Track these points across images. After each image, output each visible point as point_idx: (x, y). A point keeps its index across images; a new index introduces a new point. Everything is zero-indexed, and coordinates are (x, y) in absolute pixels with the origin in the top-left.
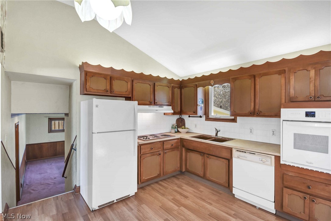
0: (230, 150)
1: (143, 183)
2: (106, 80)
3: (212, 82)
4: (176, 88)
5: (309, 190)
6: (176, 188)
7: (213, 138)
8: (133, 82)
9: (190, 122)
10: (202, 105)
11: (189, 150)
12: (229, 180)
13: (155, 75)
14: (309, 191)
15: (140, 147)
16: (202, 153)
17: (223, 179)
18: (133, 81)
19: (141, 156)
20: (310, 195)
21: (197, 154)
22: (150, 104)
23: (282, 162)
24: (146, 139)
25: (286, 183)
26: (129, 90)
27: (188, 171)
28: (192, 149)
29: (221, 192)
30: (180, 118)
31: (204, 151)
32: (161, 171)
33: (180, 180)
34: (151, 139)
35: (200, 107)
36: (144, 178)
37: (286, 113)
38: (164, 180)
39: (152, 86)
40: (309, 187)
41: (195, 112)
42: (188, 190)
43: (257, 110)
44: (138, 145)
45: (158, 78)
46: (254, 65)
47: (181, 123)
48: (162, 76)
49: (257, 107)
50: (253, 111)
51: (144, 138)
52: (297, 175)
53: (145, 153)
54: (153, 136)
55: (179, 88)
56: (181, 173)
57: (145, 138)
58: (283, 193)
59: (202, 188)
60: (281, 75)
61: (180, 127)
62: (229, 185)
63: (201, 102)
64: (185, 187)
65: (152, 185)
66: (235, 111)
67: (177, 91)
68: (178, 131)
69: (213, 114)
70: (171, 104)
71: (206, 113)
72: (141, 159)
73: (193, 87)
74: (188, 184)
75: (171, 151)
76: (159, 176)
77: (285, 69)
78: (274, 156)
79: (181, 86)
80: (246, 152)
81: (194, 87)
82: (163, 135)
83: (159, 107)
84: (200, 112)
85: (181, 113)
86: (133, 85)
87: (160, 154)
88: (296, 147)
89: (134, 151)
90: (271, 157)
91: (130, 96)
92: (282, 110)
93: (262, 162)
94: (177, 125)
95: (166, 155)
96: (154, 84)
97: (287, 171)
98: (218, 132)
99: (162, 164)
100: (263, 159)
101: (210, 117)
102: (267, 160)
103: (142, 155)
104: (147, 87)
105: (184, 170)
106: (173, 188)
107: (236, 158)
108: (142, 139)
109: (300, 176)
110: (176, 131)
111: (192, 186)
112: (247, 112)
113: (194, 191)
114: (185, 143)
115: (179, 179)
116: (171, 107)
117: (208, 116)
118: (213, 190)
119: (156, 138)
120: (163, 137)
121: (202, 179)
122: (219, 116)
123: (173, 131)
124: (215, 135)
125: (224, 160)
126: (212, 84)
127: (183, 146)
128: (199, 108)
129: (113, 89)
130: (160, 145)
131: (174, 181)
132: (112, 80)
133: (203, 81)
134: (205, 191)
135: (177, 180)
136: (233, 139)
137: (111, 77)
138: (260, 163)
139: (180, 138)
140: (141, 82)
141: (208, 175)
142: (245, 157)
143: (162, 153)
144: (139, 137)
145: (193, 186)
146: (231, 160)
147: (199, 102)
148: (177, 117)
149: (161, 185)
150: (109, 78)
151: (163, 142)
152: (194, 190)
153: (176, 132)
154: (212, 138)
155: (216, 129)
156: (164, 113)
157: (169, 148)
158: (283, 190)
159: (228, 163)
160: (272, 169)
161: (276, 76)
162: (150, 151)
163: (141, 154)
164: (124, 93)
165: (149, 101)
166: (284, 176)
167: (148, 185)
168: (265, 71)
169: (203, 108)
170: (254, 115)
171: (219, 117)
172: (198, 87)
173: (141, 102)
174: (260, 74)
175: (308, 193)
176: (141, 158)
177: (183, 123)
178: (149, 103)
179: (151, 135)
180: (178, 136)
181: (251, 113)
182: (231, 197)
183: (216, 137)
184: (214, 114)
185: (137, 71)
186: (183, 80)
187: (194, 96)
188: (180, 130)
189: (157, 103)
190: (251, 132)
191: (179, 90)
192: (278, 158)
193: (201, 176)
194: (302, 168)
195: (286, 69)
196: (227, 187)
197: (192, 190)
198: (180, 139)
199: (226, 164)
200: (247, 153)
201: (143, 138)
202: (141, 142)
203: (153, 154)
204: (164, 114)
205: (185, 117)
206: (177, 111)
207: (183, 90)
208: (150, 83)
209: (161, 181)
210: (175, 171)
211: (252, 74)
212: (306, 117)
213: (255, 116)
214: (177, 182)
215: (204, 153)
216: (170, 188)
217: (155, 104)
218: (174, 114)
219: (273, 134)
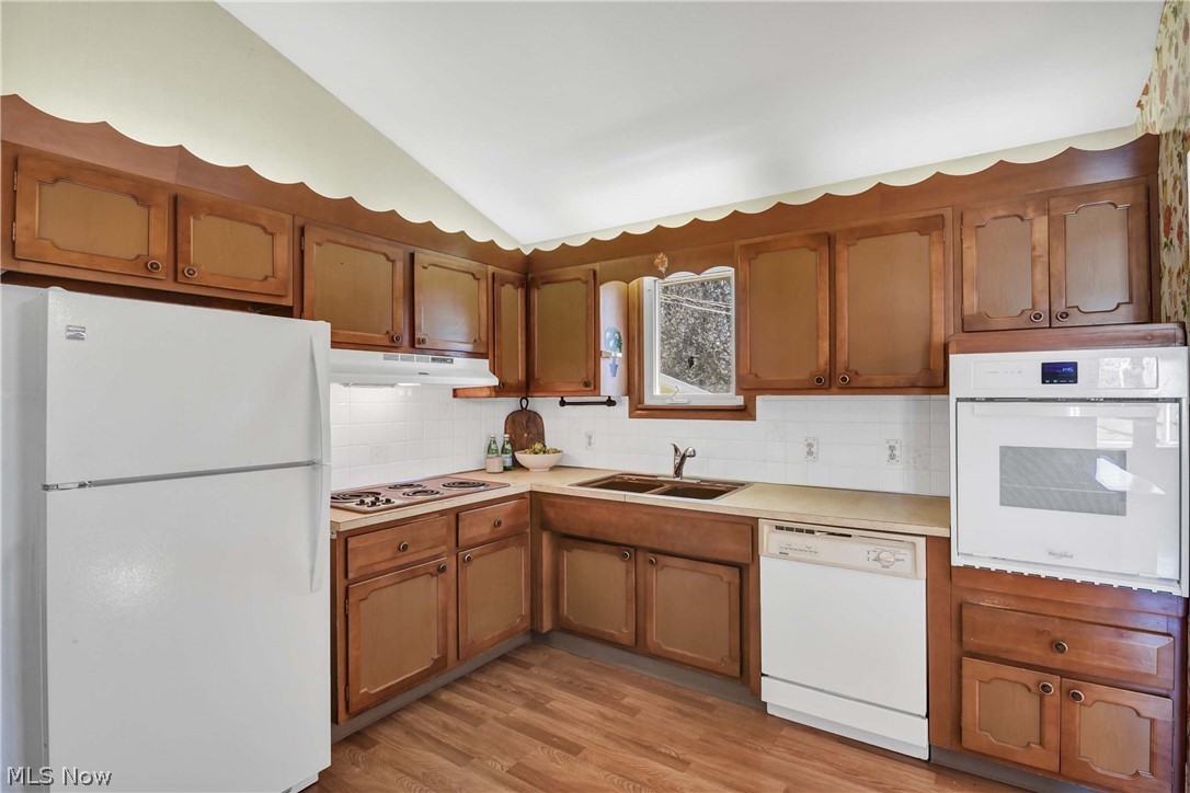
0: (749, 527)
1: (362, 712)
2: (145, 210)
3: (662, 261)
4: (507, 285)
5: (1059, 656)
6: (521, 713)
7: (667, 486)
8: (302, 234)
9: (562, 423)
10: (620, 355)
11: (568, 539)
12: (741, 650)
13: (413, 215)
14: (1057, 661)
15: (342, 544)
16: (625, 549)
17: (718, 649)
18: (302, 231)
19: (347, 589)
20: (1063, 674)
21: (605, 552)
22: (391, 345)
23: (956, 561)
24: (373, 504)
25: (971, 641)
26: (280, 274)
27: (564, 628)
28: (586, 535)
29: (710, 700)
30: (523, 410)
31: (635, 539)
32: (445, 648)
33: (534, 670)
34: (398, 502)
35: (610, 361)
36: (366, 689)
37: (967, 371)
38: (463, 679)
39: (400, 266)
40: (1058, 647)
41: (592, 384)
42: (576, 712)
43: (840, 368)
44: (335, 536)
45: (428, 235)
46: (827, 196)
47: (525, 432)
48: (448, 226)
49: (842, 357)
50: (825, 371)
51: (362, 502)
52: (1014, 604)
53: (369, 570)
54: (406, 490)
55: (522, 286)
56: (536, 637)
57: (368, 500)
58: (960, 676)
59: (633, 695)
60: (929, 234)
61: (522, 448)
62: (744, 670)
63: (612, 343)
64: (562, 701)
65: (408, 717)
66: (756, 375)
67: (512, 297)
68: (516, 465)
69: (657, 392)
70: (486, 347)
71: (634, 386)
72: (351, 600)
73: (579, 279)
74: (571, 683)
75: (493, 552)
76: (439, 666)
77: (941, 212)
78: (924, 539)
79: (526, 279)
80: (812, 532)
81: (586, 282)
82: (452, 485)
83: (433, 360)
84: (611, 383)
85: (528, 386)
86: (302, 252)
87: (442, 570)
88: (1010, 498)
89: (312, 570)
90: (914, 544)
91: (288, 302)
92: (953, 358)
93: (877, 565)
94: (510, 438)
95: (471, 571)
96: (408, 256)
97: (975, 591)
98: (684, 458)
99: (452, 613)
100: (882, 556)
101: (648, 402)
102: (898, 557)
103: (355, 581)
104: (376, 270)
105: (547, 625)
106: (507, 713)
107: (772, 556)
108: (353, 504)
109: (1022, 606)
110: (509, 462)
111: (588, 691)
112: (802, 375)
113: (602, 715)
114: (551, 513)
115: (527, 666)
116: (487, 361)
117: (641, 401)
118: (677, 697)
119: (419, 498)
120: (455, 491)
121: (626, 655)
122: (684, 397)
123: (495, 464)
124: (671, 472)
125: (721, 570)
126: (663, 269)
127: (545, 525)
128: (605, 366)
129: (188, 261)
130: (441, 529)
131: (508, 681)
132: (181, 210)
133: (622, 257)
134: (647, 705)
135: (518, 673)
136: (743, 485)
137: (175, 200)
138: (871, 571)
139: (531, 492)
140: (345, 241)
141: (654, 637)
142: (808, 550)
143: (449, 561)
144: (338, 500)
145: (592, 689)
146: (752, 568)
147: (607, 342)
148: (510, 404)
149: (448, 708)
150: (163, 200)
151: (457, 513)
152: (603, 709)
153: (506, 469)
154: (661, 484)
155: (676, 450)
156: (455, 390)
157: (484, 539)
158: (960, 667)
159: (737, 581)
160: (918, 589)
161: (913, 240)
162: (395, 558)
163: (351, 576)
164: (254, 287)
165: (388, 332)
166: (964, 613)
167: (388, 719)
168: (870, 220)
169: (622, 369)
170: (830, 386)
171: (685, 401)
172: (601, 284)
173: (345, 334)
174: (852, 230)
175: (1055, 667)
176: (347, 598)
177: (534, 431)
178: (387, 342)
179: (395, 487)
180: (519, 484)
181: (819, 380)
182: (753, 713)
183: (677, 479)
184: (662, 392)
185: (329, 188)
186: (536, 251)
187: (587, 316)
188: (522, 457)
189: (423, 341)
190: (810, 453)
191: (520, 293)
192: (939, 548)
193: (625, 641)
194: (1031, 577)
195: (948, 213)
196: (735, 678)
197: (592, 713)
198: (528, 496)
199: (730, 584)
200: (818, 534)
201: (358, 500)
202: (350, 521)
203: (408, 572)
204: (456, 393)
205: (545, 406)
206: (511, 380)
207: (536, 295)
208: (389, 250)
209: (447, 687)
210: (510, 633)
211: (820, 230)
212: (1043, 382)
213: (834, 389)
214: (521, 684)
215: (636, 548)
216: (496, 718)
217: (415, 345)
218: (500, 391)
219: (892, 457)
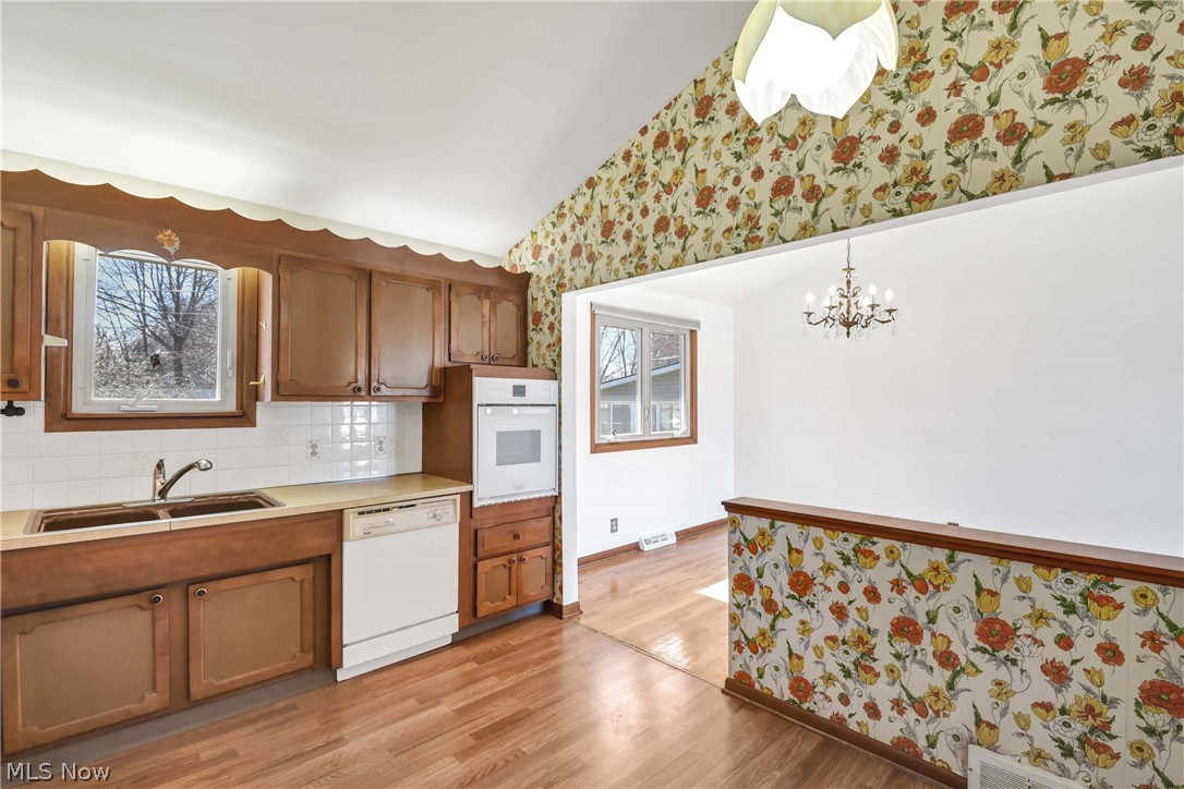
3: (171, 242)
5: (517, 541)
14: (516, 544)
20: (519, 551)
23: (476, 504)
25: (481, 550)
40: (517, 537)
41: (23, 382)
43: (374, 380)
49: (376, 371)
50: (362, 382)
58: (476, 574)
60: (433, 293)
66: (297, 383)
71: (57, 386)
77: (440, 279)
78: (460, 496)
80: (388, 510)
81: (13, 229)
88: (500, 461)
93: (433, 521)
97: (484, 520)
100: (437, 513)
102: (446, 511)
107: (357, 538)
117: (68, 408)
125: (294, 571)
126: (171, 249)
141: (203, 677)
142: (388, 524)
158: (476, 568)
160: (453, 531)
166: (478, 535)
170: (365, 394)
172: (49, 239)
175: (516, 549)
181: (359, 389)
183: (160, 502)
190: (314, 454)
192: (467, 498)
195: (443, 282)
196: (307, 669)
199: (302, 581)
200: (392, 510)
212: (514, 396)
213: (368, 397)
219: (381, 449)
